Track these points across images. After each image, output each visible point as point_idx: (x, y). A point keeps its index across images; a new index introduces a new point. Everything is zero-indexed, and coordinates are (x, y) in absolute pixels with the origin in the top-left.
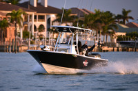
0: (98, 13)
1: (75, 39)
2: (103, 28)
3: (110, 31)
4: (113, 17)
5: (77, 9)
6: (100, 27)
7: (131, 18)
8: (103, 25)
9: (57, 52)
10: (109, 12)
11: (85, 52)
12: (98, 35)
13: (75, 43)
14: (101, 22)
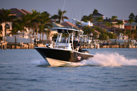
0: (35, 13)
1: (71, 39)
2: (40, 27)
3: (46, 29)
4: (50, 17)
5: (16, 9)
6: (37, 26)
7: (66, 18)
8: (40, 24)
9: (57, 49)
10: (46, 12)
11: (78, 49)
12: (35, 33)
13: (71, 42)
14: (37, 22)
